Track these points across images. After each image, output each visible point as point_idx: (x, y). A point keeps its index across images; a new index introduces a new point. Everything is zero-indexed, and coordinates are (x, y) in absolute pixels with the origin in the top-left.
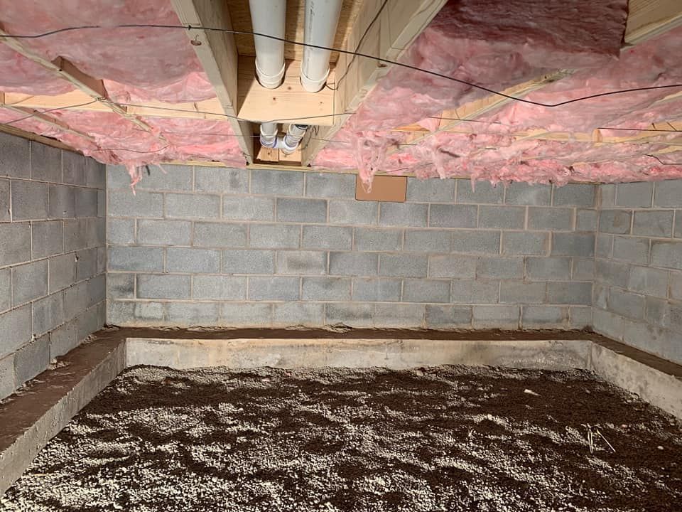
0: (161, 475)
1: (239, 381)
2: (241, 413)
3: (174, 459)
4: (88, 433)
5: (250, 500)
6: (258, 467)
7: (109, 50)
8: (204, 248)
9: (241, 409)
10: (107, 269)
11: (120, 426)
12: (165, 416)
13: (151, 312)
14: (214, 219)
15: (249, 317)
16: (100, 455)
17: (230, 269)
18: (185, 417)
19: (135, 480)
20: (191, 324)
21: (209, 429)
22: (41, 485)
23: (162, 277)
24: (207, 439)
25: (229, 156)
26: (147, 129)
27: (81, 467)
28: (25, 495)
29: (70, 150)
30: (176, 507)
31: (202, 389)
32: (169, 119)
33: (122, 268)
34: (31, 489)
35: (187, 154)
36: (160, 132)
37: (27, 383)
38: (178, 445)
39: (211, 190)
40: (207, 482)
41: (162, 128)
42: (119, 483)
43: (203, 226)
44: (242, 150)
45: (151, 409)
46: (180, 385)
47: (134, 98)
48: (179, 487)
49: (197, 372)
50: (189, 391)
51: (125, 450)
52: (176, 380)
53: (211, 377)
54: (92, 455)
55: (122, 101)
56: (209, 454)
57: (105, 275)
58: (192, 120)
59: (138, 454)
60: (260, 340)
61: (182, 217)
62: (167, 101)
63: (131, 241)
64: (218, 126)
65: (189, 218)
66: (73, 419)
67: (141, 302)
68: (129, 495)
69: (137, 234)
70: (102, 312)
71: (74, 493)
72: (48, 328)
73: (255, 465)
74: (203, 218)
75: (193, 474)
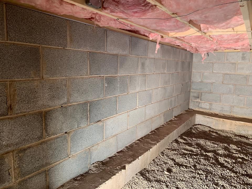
0: (207, 163)
1: (239, 138)
2: (240, 150)
3: (212, 159)
4: (183, 142)
5: (243, 183)
6: (247, 172)
7: (207, 15)
8: (228, 84)
9: (240, 149)
10: (191, 90)
11: (193, 143)
12: (209, 143)
13: (205, 106)
14: (233, 73)
15: (245, 114)
16: (187, 150)
17: (238, 93)
18: (216, 146)
19: (198, 161)
20: (220, 112)
21: (226, 153)
22: (170, 154)
23: (210, 94)
24: (225, 156)
25: (243, 47)
26: (212, 39)
27: (181, 152)
28: (166, 155)
29: (183, 49)
30: (213, 175)
31: (223, 137)
32: (221, 35)
33: (196, 89)
34: (168, 154)
35: (225, 48)
36: (216, 40)
37: (166, 122)
38: (214, 154)
39: (233, 61)
40: (225, 171)
41: (218, 39)
42: (193, 161)
43: (228, 76)
44: (250, 44)
45: (204, 140)
46: (214, 134)
47: (210, 29)
48: (214, 169)
49: (221, 131)
50: (218, 137)
51: (195, 151)
52: (213, 132)
53: (226, 134)
54: (185, 149)
55: (205, 31)
56: (226, 161)
57: (190, 91)
58: (230, 35)
59: (199, 153)
60: (250, 124)
61: (219, 72)
62: (222, 29)
63: (200, 80)
64: (241, 35)
65: (222, 72)
66: (179, 136)
67: (202, 102)
68: (196, 165)
69: (202, 78)
70: (188, 104)
71: (179, 159)
72: (173, 107)
73: (245, 171)
74: (228, 72)
75: (219, 166)
